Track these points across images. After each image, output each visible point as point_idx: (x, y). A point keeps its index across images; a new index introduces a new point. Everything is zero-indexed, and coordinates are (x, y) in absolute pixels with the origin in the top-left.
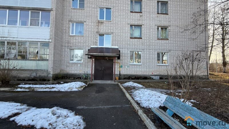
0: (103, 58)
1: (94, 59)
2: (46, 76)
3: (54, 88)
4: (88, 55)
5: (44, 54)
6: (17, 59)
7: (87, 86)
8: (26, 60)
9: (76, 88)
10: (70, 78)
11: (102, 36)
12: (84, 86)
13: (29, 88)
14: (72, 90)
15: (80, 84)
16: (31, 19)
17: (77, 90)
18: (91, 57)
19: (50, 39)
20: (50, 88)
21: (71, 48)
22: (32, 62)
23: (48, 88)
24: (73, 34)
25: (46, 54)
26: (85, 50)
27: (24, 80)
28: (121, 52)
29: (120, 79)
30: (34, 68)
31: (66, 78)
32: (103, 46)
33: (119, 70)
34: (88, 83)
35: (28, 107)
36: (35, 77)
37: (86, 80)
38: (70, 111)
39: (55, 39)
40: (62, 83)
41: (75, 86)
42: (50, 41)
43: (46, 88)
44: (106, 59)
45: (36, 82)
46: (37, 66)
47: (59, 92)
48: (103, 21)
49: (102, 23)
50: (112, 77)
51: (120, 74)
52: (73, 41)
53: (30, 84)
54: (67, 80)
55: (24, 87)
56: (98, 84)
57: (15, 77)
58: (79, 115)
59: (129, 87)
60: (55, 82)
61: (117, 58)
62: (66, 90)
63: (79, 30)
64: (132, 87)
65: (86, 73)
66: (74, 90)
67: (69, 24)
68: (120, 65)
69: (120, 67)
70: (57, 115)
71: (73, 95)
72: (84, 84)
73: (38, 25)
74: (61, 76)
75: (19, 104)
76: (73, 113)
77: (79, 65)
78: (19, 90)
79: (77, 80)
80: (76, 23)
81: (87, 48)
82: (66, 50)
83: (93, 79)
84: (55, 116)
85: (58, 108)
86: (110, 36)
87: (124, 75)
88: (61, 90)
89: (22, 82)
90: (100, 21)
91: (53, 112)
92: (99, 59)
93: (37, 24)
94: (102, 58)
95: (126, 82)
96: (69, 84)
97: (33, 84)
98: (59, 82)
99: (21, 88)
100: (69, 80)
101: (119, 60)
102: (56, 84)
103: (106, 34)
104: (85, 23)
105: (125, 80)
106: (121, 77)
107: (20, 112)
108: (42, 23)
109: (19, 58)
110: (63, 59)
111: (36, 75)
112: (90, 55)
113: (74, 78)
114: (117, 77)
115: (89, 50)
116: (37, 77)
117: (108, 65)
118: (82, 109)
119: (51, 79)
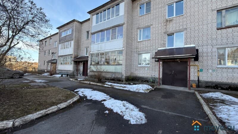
0: (173, 60)
1: (161, 63)
2: (121, 77)
3: (126, 87)
4: (155, 58)
5: (120, 60)
6: (105, 65)
7: (153, 89)
8: (109, 65)
9: (143, 90)
10: (138, 80)
11: (172, 35)
12: (150, 89)
13: (111, 85)
14: (139, 91)
15: (147, 87)
16: (112, 35)
17: (143, 92)
18: (159, 60)
19: (123, 47)
20: (123, 87)
21: (139, 53)
22: (112, 66)
23: (122, 86)
24: (141, 40)
25: (121, 60)
26: (152, 53)
27: (108, 79)
28: (200, 51)
29: (198, 86)
30: (113, 71)
31: (135, 80)
32: (173, 46)
33: (196, 74)
34: (155, 87)
35: (110, 98)
36: (114, 78)
37: (153, 84)
38: (136, 107)
39: (127, 47)
40: (131, 84)
41: (142, 88)
42: (123, 49)
43: (120, 87)
44: (177, 61)
45: (115, 81)
46: (115, 69)
47: (129, 91)
48: (172, 19)
49: (171, 21)
50: (186, 83)
51: (198, 80)
52: (141, 46)
53: (111, 82)
54: (136, 82)
55: (108, 84)
56: (166, 89)
57: (104, 77)
58: (142, 112)
59: (213, 99)
60: (127, 83)
61: (193, 60)
62: (134, 90)
63: (146, 34)
64: (218, 100)
65: (154, 77)
66: (140, 91)
67: (137, 31)
68: (198, 68)
69: (198, 71)
70: (126, 107)
71: (139, 95)
72: (150, 87)
73: (116, 39)
74: (131, 78)
75: (106, 95)
76: (138, 109)
77: (146, 69)
78: (106, 86)
79: (144, 83)
80: (143, 28)
81: (154, 52)
82: (135, 55)
83: (160, 84)
84: (125, 107)
85: (127, 102)
86: (182, 33)
87: (207, 82)
88: (130, 90)
89: (107, 81)
90: (169, 19)
91: (124, 104)
92: (169, 62)
93: (115, 37)
94: (171, 61)
95: (209, 92)
96: (137, 85)
97: (113, 83)
98: (130, 83)
99: (107, 84)
100: (138, 83)
101: (196, 63)
102: (127, 84)
103: (176, 32)
104: (151, 27)
105: (207, 90)
106: (200, 84)
107: (106, 99)
108: (118, 36)
109: (106, 64)
110: (133, 63)
111: (115, 76)
112: (157, 58)
113: (142, 81)
114: (193, 84)
115: (156, 53)
116: (115, 78)
117: (180, 68)
118: (145, 108)
119: (124, 80)
